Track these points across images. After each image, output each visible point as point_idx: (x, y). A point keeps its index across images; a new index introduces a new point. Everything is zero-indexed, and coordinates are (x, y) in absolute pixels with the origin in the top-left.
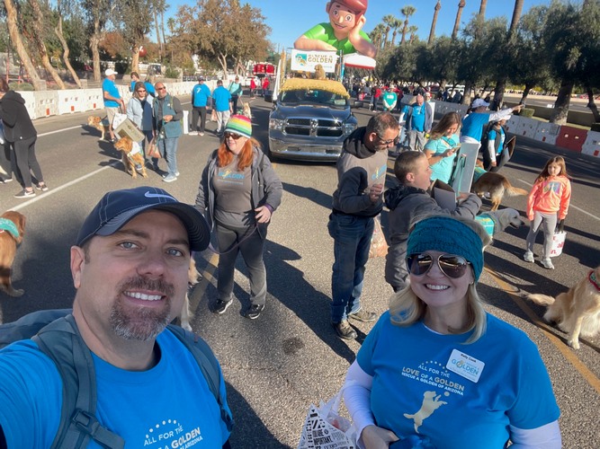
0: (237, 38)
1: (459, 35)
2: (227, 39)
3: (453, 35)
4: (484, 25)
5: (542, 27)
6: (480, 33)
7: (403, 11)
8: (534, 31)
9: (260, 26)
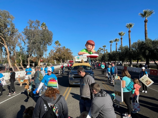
0: (64, 55)
1: (117, 50)
2: (62, 56)
3: (116, 50)
4: (123, 47)
5: (137, 47)
6: (122, 49)
7: (103, 47)
8: (135, 48)
9: (70, 52)
